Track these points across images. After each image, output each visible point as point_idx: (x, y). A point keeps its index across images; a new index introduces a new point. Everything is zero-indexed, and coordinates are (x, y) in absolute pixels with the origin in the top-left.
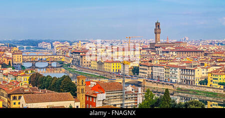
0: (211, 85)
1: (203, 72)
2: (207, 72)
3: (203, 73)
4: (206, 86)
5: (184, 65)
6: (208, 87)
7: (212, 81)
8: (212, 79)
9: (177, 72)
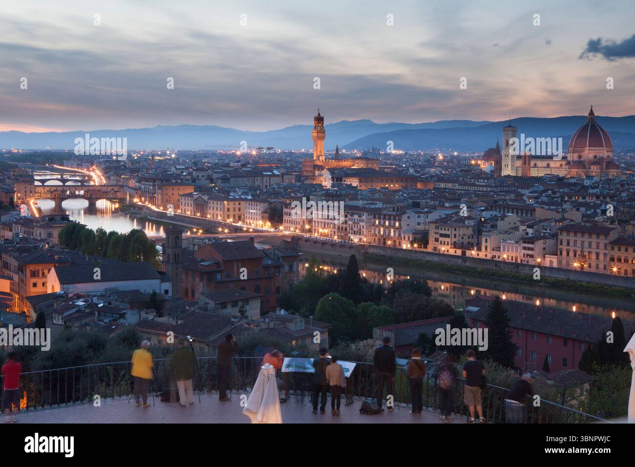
0: (435, 249)
1: (418, 220)
2: (428, 220)
3: (419, 224)
4: (425, 250)
5: (377, 206)
6: (429, 253)
7: (437, 240)
8: (437, 236)
9: (362, 221)
